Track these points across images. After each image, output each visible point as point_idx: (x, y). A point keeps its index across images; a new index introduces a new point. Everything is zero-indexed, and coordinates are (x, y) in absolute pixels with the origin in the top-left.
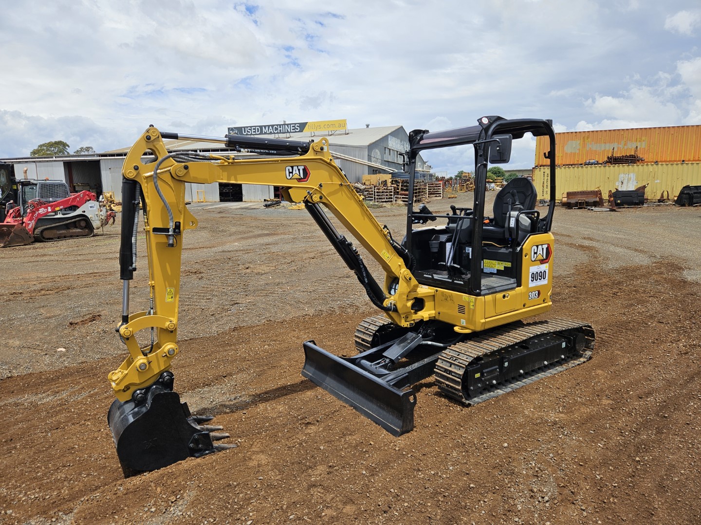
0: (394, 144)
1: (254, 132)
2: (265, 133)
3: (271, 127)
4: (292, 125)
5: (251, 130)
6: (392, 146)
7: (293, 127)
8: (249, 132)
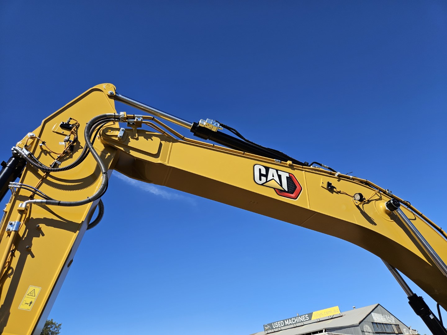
0: (378, 318)
1: (280, 325)
2: (287, 325)
3: (290, 320)
4: (303, 316)
5: (278, 324)
6: (376, 320)
7: (304, 317)
8: (277, 326)
